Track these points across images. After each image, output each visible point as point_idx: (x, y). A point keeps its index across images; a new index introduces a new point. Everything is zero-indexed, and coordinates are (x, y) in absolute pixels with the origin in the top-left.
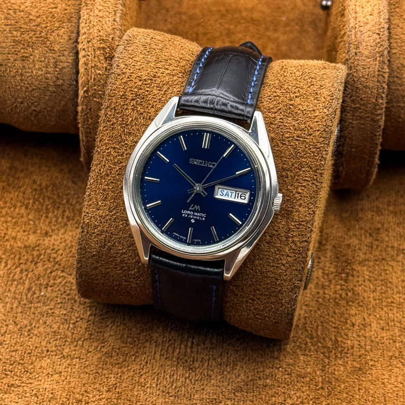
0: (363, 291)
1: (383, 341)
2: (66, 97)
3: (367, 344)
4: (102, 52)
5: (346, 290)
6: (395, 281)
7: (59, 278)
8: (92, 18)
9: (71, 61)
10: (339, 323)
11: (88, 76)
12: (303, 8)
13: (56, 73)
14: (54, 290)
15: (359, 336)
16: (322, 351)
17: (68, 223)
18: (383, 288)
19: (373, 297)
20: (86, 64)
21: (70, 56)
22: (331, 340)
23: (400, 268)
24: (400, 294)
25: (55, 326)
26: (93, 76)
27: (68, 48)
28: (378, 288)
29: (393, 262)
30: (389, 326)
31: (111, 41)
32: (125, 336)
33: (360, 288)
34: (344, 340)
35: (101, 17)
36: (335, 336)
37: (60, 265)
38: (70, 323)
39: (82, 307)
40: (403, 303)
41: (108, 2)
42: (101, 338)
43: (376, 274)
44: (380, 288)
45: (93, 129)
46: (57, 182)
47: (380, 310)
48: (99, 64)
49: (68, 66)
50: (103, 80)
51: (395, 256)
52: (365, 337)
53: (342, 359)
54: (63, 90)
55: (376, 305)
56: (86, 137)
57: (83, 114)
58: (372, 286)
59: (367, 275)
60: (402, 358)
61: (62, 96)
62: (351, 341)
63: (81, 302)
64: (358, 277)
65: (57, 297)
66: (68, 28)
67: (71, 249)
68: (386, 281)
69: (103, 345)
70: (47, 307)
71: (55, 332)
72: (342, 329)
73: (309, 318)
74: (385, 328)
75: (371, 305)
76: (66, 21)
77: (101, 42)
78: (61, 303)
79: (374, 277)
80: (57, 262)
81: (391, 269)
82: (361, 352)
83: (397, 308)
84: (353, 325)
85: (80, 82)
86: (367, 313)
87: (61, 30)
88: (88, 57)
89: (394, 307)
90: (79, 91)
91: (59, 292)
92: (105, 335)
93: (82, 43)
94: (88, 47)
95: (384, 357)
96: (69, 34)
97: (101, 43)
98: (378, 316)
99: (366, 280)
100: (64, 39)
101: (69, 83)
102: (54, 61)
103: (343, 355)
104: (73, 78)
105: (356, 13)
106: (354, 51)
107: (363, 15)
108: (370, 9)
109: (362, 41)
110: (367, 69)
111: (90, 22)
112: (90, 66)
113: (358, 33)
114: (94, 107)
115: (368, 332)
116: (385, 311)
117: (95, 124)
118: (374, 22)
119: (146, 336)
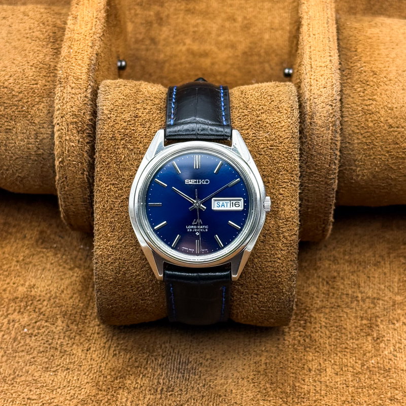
0: (320, 337)
1: (337, 386)
2: (47, 165)
3: (322, 389)
4: (74, 126)
5: (304, 337)
6: (349, 327)
7: (43, 327)
8: (65, 95)
9: (50, 133)
10: (297, 368)
11: (63, 148)
12: (271, 72)
13: (37, 143)
14: (38, 339)
16: (281, 397)
18: (338, 333)
19: (329, 342)
20: (60, 137)
21: (49, 128)
22: (289, 385)
23: (354, 315)
24: (353, 339)
26: (67, 148)
27: (47, 121)
28: (334, 334)
29: (347, 309)
30: (343, 371)
31: (83, 115)
32: (101, 383)
33: (317, 334)
34: (301, 386)
35: (73, 94)
36: (293, 381)
37: (44, 315)
38: (51, 371)
39: (62, 355)
40: (356, 348)
41: (80, 80)
42: (79, 385)
43: (331, 321)
44: (335, 334)
45: (70, 195)
47: (335, 355)
48: (72, 137)
49: (47, 137)
50: (76, 152)
51: (349, 303)
52: (321, 382)
54: (43, 158)
55: (331, 350)
56: (64, 202)
57: (60, 182)
58: (328, 333)
59: (324, 322)
60: (354, 402)
61: (43, 164)
62: (308, 386)
63: (62, 351)
64: (315, 323)
65: (40, 346)
66: (47, 103)
67: (55, 300)
68: (340, 327)
69: (80, 392)
70: (31, 356)
72: (300, 374)
73: (269, 364)
74: (339, 373)
75: (327, 351)
76: (45, 96)
77: (74, 116)
78: (43, 351)
79: (330, 324)
80: (42, 312)
81: (345, 316)
83: (351, 353)
84: (310, 370)
85: (56, 153)
86: (323, 358)
87: (41, 104)
88: (62, 131)
89: (347, 352)
90: (56, 161)
91: (42, 342)
93: (57, 118)
94: (62, 122)
95: (337, 401)
96: (48, 108)
97: (73, 118)
98: (333, 362)
99: (323, 326)
101: (49, 152)
102: (35, 133)
103: (300, 400)
104: (52, 148)
105: (311, 85)
106: (309, 121)
107: (318, 88)
108: (324, 82)
109: (316, 112)
110: (321, 137)
111: (63, 99)
112: (64, 139)
113: (313, 104)
114: (69, 175)
115: (324, 377)
116: (340, 357)
117: (71, 191)
118: (327, 94)
119: (119, 383)
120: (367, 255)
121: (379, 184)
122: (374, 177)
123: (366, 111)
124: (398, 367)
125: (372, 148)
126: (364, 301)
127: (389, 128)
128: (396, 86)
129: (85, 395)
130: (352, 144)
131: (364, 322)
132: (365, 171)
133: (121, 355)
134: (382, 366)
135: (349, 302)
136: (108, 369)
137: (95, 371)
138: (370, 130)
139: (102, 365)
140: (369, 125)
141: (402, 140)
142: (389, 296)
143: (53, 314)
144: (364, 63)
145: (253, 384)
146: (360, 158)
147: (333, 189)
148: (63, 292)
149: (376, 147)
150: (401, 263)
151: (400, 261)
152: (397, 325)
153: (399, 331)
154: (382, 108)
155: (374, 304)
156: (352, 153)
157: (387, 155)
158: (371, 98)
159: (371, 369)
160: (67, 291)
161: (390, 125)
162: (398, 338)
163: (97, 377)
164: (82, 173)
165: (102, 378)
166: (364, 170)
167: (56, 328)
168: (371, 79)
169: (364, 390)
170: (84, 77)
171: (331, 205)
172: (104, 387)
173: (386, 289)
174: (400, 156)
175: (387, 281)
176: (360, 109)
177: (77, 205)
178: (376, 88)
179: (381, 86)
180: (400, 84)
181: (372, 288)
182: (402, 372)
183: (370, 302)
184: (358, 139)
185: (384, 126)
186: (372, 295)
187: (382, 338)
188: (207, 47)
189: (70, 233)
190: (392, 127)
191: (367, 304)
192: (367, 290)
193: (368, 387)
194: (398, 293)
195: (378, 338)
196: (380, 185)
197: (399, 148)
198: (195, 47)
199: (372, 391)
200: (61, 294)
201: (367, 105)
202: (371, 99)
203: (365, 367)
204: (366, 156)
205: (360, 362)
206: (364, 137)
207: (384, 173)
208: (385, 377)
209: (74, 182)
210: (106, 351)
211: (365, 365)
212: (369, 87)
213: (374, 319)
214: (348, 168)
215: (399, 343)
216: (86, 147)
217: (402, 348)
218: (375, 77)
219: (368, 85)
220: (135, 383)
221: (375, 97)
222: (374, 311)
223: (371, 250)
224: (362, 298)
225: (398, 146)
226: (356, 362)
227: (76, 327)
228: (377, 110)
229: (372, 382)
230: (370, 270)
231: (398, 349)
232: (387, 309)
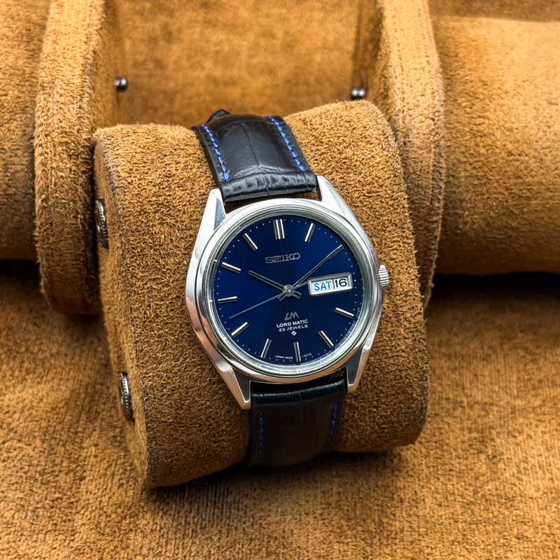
0: (412, 456)
1: (441, 521)
2: (21, 210)
3: (421, 525)
4: (64, 148)
6: (452, 442)
7: (15, 449)
8: (50, 105)
9: (26, 163)
10: (383, 499)
11: (47, 179)
13: (7, 179)
14: (8, 466)
15: (410, 516)
16: (363, 537)
17: (27, 377)
18: (438, 451)
19: (426, 463)
20: (44, 164)
21: (24, 157)
22: (374, 521)
23: (458, 426)
24: (460, 458)
25: (8, 515)
26: (53, 180)
27: (22, 146)
28: (432, 452)
29: (449, 418)
30: (448, 501)
31: (76, 133)
32: (102, 525)
33: (409, 452)
34: (391, 522)
35: (62, 103)
36: (379, 516)
37: (16, 432)
38: (28, 510)
39: (43, 487)
40: (464, 470)
41: (72, 85)
42: (70, 529)
43: (428, 434)
44: (434, 452)
45: (56, 250)
46: (14, 325)
47: (436, 480)
48: (61, 163)
49: (22, 170)
50: (67, 185)
51: (451, 411)
52: (418, 517)
53: (389, 547)
54: (15, 201)
55: (430, 473)
56: (47, 260)
57: (42, 230)
60: (467, 543)
61: (15, 209)
62: (400, 522)
63: (44, 481)
65: (11, 475)
66: (21, 121)
67: (31, 411)
68: (441, 442)
69: (72, 538)
71: (7, 523)
72: (388, 507)
73: (344, 494)
74: (443, 504)
75: (424, 474)
76: (19, 112)
77: (64, 135)
78: (17, 483)
79: (425, 438)
80: (12, 429)
81: (446, 427)
82: (414, 537)
83: (458, 477)
84: (402, 501)
85: (37, 188)
86: (419, 485)
87: (12, 123)
88: (46, 155)
89: (453, 476)
90: (36, 199)
91: (14, 469)
92: (75, 525)
93: (39, 136)
94: (46, 143)
95: (443, 542)
96: (23, 128)
97: (63, 137)
98: (433, 488)
100: (17, 134)
101: (24, 191)
102: (4, 163)
103: (390, 542)
104: (29, 186)
105: (403, 93)
106: (403, 139)
107: (413, 96)
108: (421, 88)
109: (413, 128)
110: (420, 163)
111: (48, 110)
112: (49, 166)
113: (408, 117)
114: (56, 220)
115: (422, 510)
116: (442, 482)
117: (58, 243)
118: (427, 104)
119: (130, 524)
120: (472, 346)
121: (494, 235)
122: (488, 225)
123: (475, 132)
124: (525, 494)
125: (485, 184)
126: (471, 407)
127: (508, 156)
128: (515, 100)
129: (80, 542)
130: (458, 178)
131: (474, 435)
132: (476, 217)
133: (130, 486)
134: (502, 493)
135: (451, 408)
136: (112, 506)
137: (94, 508)
138: (482, 159)
139: (104, 499)
140: (481, 152)
141: (526, 173)
142: (506, 401)
143: (29, 431)
144: (470, 70)
145: (322, 522)
146: (468, 197)
147: (436, 237)
148: (41, 400)
149: (491, 182)
150: (520, 357)
151: (518, 354)
152: (520, 438)
153: (523, 446)
154: (497, 129)
155: (486, 411)
156: (457, 190)
157: (506, 193)
158: (481, 115)
159: (487, 498)
160: (47, 398)
161: (510, 152)
162: (522, 456)
163: (97, 516)
164: (74, 217)
165: (103, 518)
166: (473, 215)
167: (34, 450)
168: (481, 90)
169: (480, 526)
170: (77, 81)
171: (431, 261)
172: (107, 530)
173: (501, 390)
174: (524, 195)
175: (502, 381)
176: (467, 129)
177: (66, 265)
178: (488, 102)
179: (494, 99)
180: (519, 97)
181: (481, 389)
182: (530, 500)
183: (480, 408)
184: (466, 170)
185: (500, 153)
186: (482, 400)
187: (501, 455)
188: (234, 72)
189: (49, 320)
190: (512, 155)
191: (477, 412)
192: (474, 392)
193: (485, 522)
194: (518, 397)
195: (494, 457)
196: (496, 238)
197: (521, 183)
198: (218, 72)
199: (491, 527)
200: (39, 403)
201: (476, 125)
202: (481, 117)
203: (480, 495)
204: (477, 195)
205: (471, 489)
206: (474, 168)
207: (501, 219)
208: (508, 508)
209: (62, 230)
210: (108, 480)
211: (478, 492)
212: (477, 101)
213: (487, 431)
214: (451, 212)
215: (524, 462)
216: (80, 179)
217: (529, 468)
218: (486, 89)
219: (477, 98)
220: (152, 523)
221: (487, 114)
222: (486, 420)
223: (476, 339)
224: (468, 403)
225: (521, 181)
226: (466, 489)
227: (63, 449)
228: (491, 131)
229: (491, 516)
230: (477, 366)
231: (523, 471)
232: (504, 417)
